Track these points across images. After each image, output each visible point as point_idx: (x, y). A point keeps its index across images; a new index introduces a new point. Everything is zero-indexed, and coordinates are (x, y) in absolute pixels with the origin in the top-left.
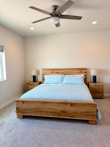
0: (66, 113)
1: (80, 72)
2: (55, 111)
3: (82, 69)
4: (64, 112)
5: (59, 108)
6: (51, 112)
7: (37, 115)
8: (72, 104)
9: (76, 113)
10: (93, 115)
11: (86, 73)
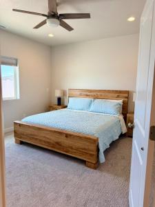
0: (60, 145)
1: (118, 97)
2: (48, 140)
3: (121, 92)
4: (58, 143)
5: (54, 138)
6: (45, 142)
7: (32, 143)
8: (67, 136)
9: (72, 148)
10: (91, 155)
11: (127, 98)
